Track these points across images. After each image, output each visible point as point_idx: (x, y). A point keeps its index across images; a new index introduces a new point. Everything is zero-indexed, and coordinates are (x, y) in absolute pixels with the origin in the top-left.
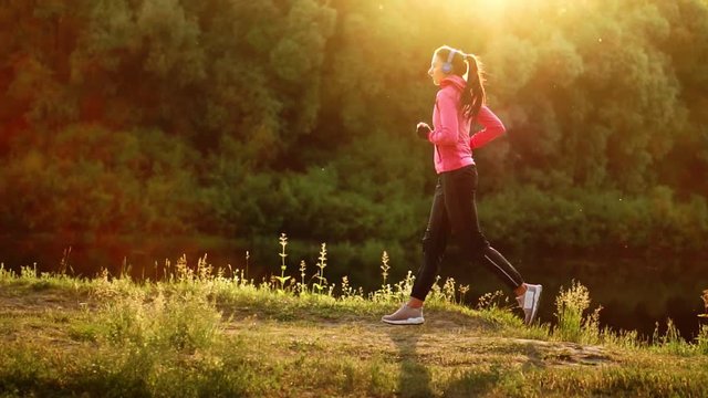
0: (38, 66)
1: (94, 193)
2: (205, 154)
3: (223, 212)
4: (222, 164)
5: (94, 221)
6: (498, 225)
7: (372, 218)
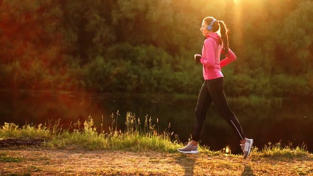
0: (98, 17)
1: (129, 75)
2: (174, 56)
3: (186, 83)
4: (182, 61)
5: (129, 88)
6: (307, 88)
7: (252, 85)
